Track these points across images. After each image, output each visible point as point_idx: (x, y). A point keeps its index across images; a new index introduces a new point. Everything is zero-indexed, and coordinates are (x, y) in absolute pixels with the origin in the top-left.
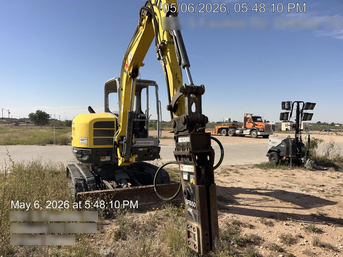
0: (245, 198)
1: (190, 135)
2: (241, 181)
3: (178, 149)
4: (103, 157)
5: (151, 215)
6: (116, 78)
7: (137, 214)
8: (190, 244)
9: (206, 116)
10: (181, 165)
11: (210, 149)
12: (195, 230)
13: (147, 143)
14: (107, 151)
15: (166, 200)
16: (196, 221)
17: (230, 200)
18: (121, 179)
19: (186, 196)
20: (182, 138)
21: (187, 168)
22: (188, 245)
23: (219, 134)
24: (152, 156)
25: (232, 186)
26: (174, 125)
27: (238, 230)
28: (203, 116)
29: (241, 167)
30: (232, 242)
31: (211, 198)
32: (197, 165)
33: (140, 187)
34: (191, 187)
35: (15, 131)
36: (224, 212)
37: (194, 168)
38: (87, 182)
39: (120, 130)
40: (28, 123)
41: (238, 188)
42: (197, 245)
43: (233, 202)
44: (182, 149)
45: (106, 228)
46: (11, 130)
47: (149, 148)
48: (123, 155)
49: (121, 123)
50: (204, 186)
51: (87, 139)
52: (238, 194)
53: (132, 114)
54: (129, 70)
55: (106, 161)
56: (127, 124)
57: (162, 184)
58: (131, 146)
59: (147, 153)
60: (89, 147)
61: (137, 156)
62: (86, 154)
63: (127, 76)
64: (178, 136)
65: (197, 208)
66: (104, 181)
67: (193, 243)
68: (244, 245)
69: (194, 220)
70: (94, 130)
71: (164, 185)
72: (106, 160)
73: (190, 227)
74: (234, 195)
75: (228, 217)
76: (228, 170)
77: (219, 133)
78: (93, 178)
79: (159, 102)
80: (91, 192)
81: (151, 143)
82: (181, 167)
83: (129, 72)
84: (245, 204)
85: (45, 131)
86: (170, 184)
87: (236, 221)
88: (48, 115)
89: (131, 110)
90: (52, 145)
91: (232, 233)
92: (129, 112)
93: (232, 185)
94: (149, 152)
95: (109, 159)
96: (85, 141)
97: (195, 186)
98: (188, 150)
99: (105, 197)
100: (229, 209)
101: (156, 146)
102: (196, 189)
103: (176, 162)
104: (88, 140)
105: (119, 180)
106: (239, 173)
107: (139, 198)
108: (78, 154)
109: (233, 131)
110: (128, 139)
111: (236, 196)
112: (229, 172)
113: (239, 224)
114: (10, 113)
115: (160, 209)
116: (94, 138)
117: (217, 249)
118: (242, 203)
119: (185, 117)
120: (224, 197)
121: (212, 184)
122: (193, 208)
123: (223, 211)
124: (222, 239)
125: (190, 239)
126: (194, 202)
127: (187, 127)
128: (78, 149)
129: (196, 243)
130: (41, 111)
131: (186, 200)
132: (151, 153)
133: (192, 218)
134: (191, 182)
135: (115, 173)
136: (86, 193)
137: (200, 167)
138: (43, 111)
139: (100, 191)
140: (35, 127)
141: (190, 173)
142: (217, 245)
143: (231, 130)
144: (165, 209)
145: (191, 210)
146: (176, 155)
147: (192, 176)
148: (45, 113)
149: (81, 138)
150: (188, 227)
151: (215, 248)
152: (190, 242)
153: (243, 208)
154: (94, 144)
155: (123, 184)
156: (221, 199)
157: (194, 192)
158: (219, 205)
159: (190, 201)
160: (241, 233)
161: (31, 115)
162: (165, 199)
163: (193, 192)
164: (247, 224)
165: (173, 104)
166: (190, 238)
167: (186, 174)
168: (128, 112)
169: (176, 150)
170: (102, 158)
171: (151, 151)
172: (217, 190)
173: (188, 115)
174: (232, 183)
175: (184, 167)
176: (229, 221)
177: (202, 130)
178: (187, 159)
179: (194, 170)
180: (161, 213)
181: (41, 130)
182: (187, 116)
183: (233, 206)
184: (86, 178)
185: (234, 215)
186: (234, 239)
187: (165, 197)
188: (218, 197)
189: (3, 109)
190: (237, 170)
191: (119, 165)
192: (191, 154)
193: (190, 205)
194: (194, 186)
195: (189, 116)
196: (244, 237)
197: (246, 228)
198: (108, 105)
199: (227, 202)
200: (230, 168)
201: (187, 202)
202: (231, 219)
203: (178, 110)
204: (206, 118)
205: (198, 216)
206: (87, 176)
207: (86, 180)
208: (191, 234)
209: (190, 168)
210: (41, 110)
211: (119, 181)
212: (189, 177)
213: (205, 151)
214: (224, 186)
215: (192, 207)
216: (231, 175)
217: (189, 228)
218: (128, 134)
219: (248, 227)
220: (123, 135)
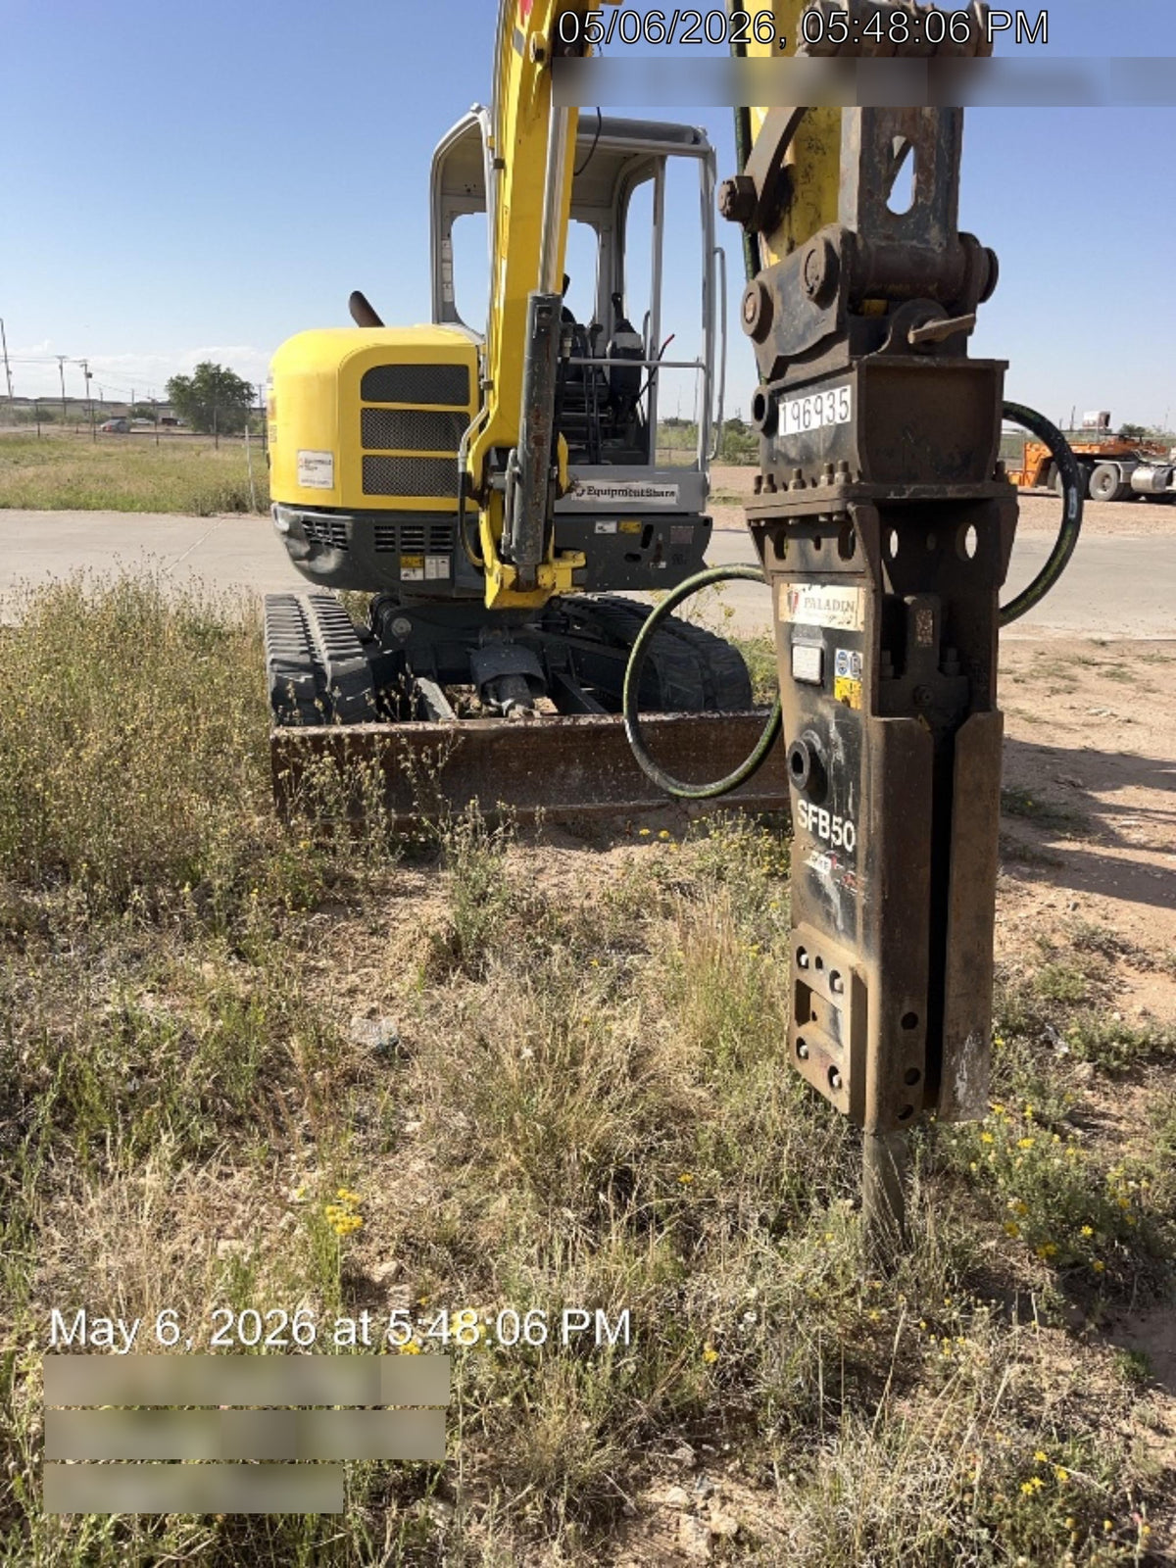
0: (1157, 812)
1: (854, 375)
2: (1140, 719)
3: (771, 478)
4: (414, 560)
5: (629, 863)
6: (479, 110)
7: (563, 851)
8: (806, 1057)
9: (984, 244)
10: (784, 587)
11: (988, 481)
12: (842, 986)
13: (637, 494)
14: (433, 528)
15: (688, 794)
16: (850, 930)
17: (1067, 818)
18: (499, 678)
19: (799, 778)
20: (801, 402)
21: (824, 603)
22: (797, 1060)
23: (1043, 489)
24: (663, 565)
25: (1088, 744)
26: (756, 321)
27: (1104, 981)
28: (967, 240)
29: (1144, 652)
30: (1063, 1048)
31: (960, 803)
32: (889, 589)
33: (585, 721)
34: (833, 729)
35: (109, 455)
36: (1032, 878)
37: (862, 602)
38: (329, 677)
39: (492, 406)
40: (168, 422)
41: (1122, 755)
42: (845, 1074)
43: (1082, 826)
44: (799, 474)
45: (399, 907)
46: (94, 449)
47: (649, 521)
48: (507, 547)
49: (497, 372)
50: (920, 725)
51: (329, 457)
52: (1118, 788)
53: (548, 310)
54: (535, 25)
55: (425, 583)
56: (525, 373)
57: (703, 714)
58: (549, 506)
59: (639, 550)
60: (339, 504)
61: (580, 560)
62: (330, 538)
63: (527, 70)
64: (779, 393)
65: (861, 855)
66: (422, 682)
67: (823, 1054)
68: (1128, 1073)
69: (839, 923)
70: (364, 411)
71: (716, 715)
72: (428, 577)
73: (812, 963)
74: (1096, 790)
75: (1051, 906)
76: (1074, 663)
77: (1045, 484)
78: (361, 662)
79: (718, 256)
80: (335, 730)
81: (662, 494)
82: (784, 598)
83: (533, 35)
84: (1153, 845)
85: (229, 457)
86: (746, 714)
87: (1094, 933)
88: (246, 385)
89: (544, 288)
90: (244, 516)
91: (1068, 999)
92: (536, 299)
93: (1087, 738)
94: (652, 544)
95: (445, 573)
96: (324, 473)
97: (862, 722)
98: (831, 482)
99: (406, 759)
100: (1060, 865)
101: (686, 514)
102: (864, 740)
103: (760, 572)
104: (338, 466)
105: (491, 681)
106: (1133, 680)
107: (580, 773)
108: (293, 542)
109: (1119, 472)
110: (528, 461)
111: (1105, 797)
112: (1078, 671)
113: (1112, 948)
114: (89, 376)
115: (679, 836)
116: (364, 457)
117: (968, 1104)
118: (1135, 836)
119: (829, 247)
120: (1042, 798)
121: (980, 716)
122: (842, 855)
123: (1027, 870)
124: (1004, 1025)
125: (807, 1030)
126: (847, 818)
127: (840, 323)
128: (293, 513)
129: (843, 1059)
130: (218, 367)
131: (802, 802)
132: (659, 547)
133: (828, 914)
134: (838, 696)
135: (476, 646)
136: (314, 730)
137: (908, 599)
138: (223, 370)
139: (384, 728)
140: (194, 441)
141: (836, 639)
142: (971, 1082)
143: (1106, 466)
144: (710, 837)
145: (823, 866)
146: (758, 521)
147: (849, 654)
148: (232, 377)
149: (303, 455)
150: (803, 963)
151: (955, 1098)
152: (804, 1048)
153: (1142, 864)
154: (367, 489)
155: (509, 702)
156: (1019, 806)
157: (853, 757)
158: (1005, 838)
159: (823, 812)
160: (1121, 1001)
161: (177, 386)
162: (682, 789)
163: (848, 755)
164: (1159, 954)
165: (759, 170)
166: (810, 1026)
167: (810, 642)
168: (530, 301)
169: (757, 491)
170: (408, 566)
171: (660, 537)
172: (1006, 758)
173: (854, 228)
174: (1088, 732)
175: (802, 597)
176: (1054, 931)
177: (943, 336)
178: (824, 541)
179: (861, 617)
180: (686, 858)
181: (215, 454)
182: (848, 238)
183: (1088, 848)
184: (326, 661)
185: (1083, 898)
186: (1076, 1034)
187: (682, 778)
188: (1004, 795)
189: (61, 358)
190: (1121, 665)
191: (489, 602)
192: (851, 508)
193: (821, 833)
194: (855, 721)
195: (859, 236)
196: (1138, 1027)
197: (1151, 975)
198: (451, 282)
199: (1055, 826)
200: (1086, 653)
201: (805, 814)
202: (1066, 918)
203: (794, 212)
204: (985, 256)
205: (864, 907)
206: (333, 652)
207: (328, 667)
208: (815, 1004)
209: (837, 605)
210: (215, 363)
211: (490, 685)
212: (827, 665)
213: (952, 492)
214: (1043, 742)
215: (836, 847)
216: (1087, 691)
217: (806, 967)
218: (529, 429)
219: (1162, 970)
220: (506, 437)
